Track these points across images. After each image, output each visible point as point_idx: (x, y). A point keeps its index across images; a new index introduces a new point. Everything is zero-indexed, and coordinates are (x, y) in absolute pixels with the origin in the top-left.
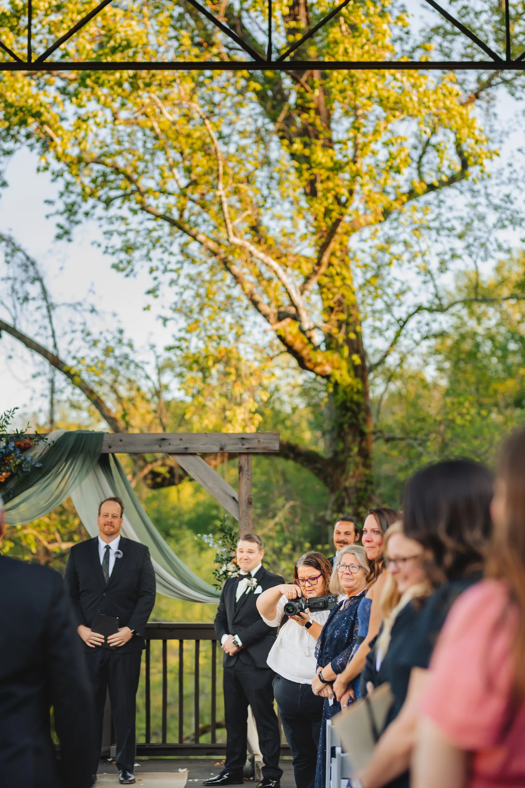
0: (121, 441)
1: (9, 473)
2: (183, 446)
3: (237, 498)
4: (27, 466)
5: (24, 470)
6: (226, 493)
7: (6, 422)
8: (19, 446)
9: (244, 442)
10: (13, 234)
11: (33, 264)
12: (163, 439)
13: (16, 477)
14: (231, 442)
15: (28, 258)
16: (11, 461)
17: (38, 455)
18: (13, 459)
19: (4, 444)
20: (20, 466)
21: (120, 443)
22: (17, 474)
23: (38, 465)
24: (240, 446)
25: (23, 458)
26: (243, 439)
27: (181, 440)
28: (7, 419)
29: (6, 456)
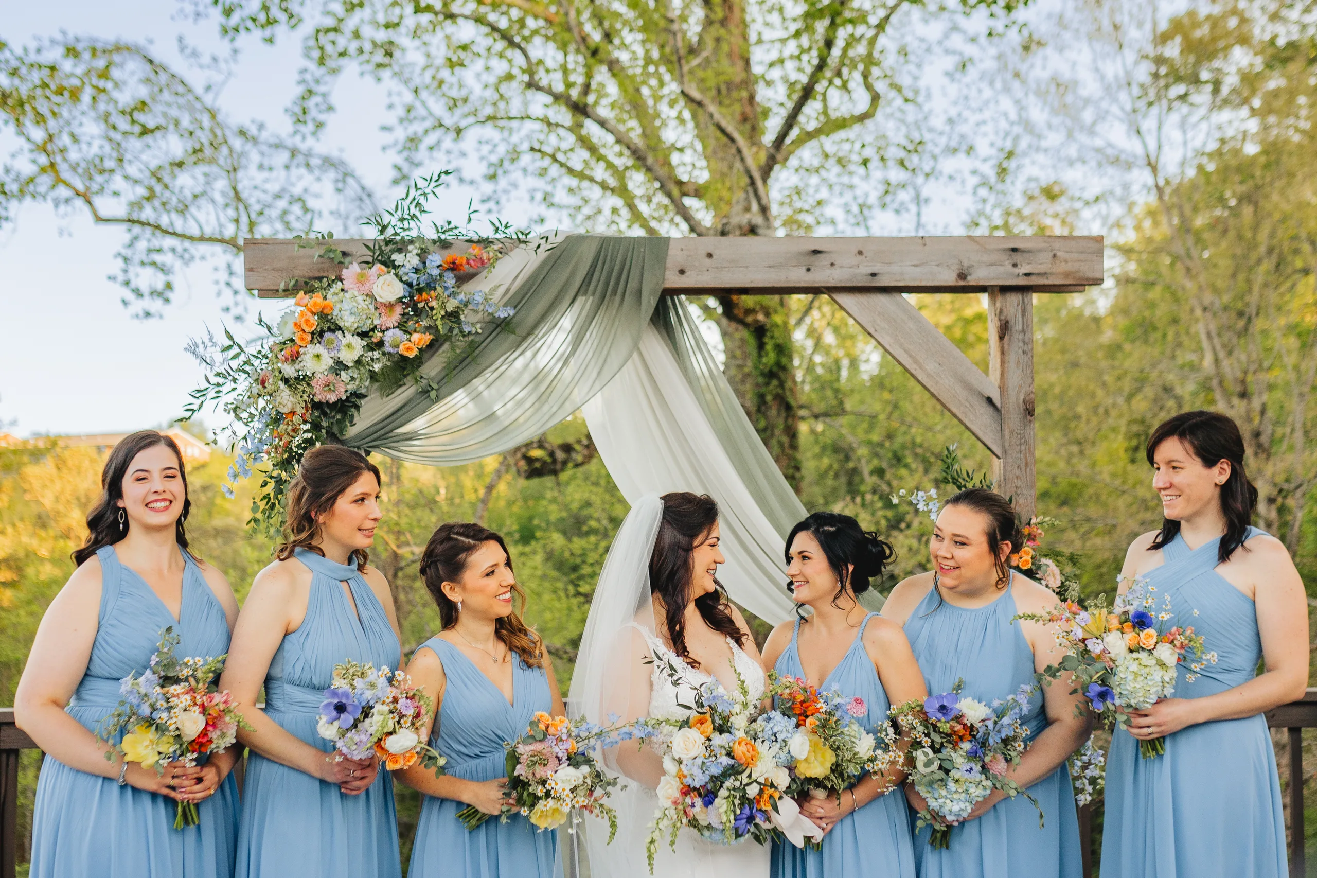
0: (710, 255)
1: (427, 338)
2: (866, 270)
3: (997, 401)
4: (473, 318)
5: (466, 329)
6: (969, 388)
7: (418, 204)
8: (453, 267)
9: (1017, 257)
10: (345, 157)
11: (369, 195)
12: (816, 252)
13: (446, 346)
14: (985, 258)
15: (363, 188)
16: (434, 304)
17: (501, 290)
18: (437, 298)
19: (416, 262)
20: (454, 316)
21: (708, 261)
22: (448, 338)
23: (502, 314)
24: (1010, 268)
25: (462, 297)
26: (1014, 250)
27: (860, 253)
28: (422, 200)
29: (420, 291)
